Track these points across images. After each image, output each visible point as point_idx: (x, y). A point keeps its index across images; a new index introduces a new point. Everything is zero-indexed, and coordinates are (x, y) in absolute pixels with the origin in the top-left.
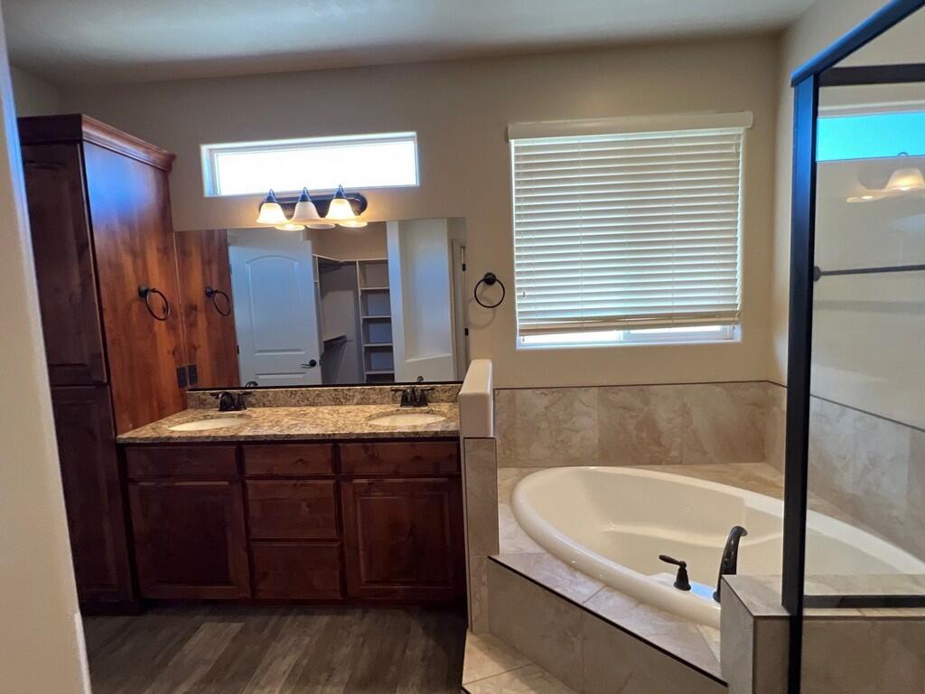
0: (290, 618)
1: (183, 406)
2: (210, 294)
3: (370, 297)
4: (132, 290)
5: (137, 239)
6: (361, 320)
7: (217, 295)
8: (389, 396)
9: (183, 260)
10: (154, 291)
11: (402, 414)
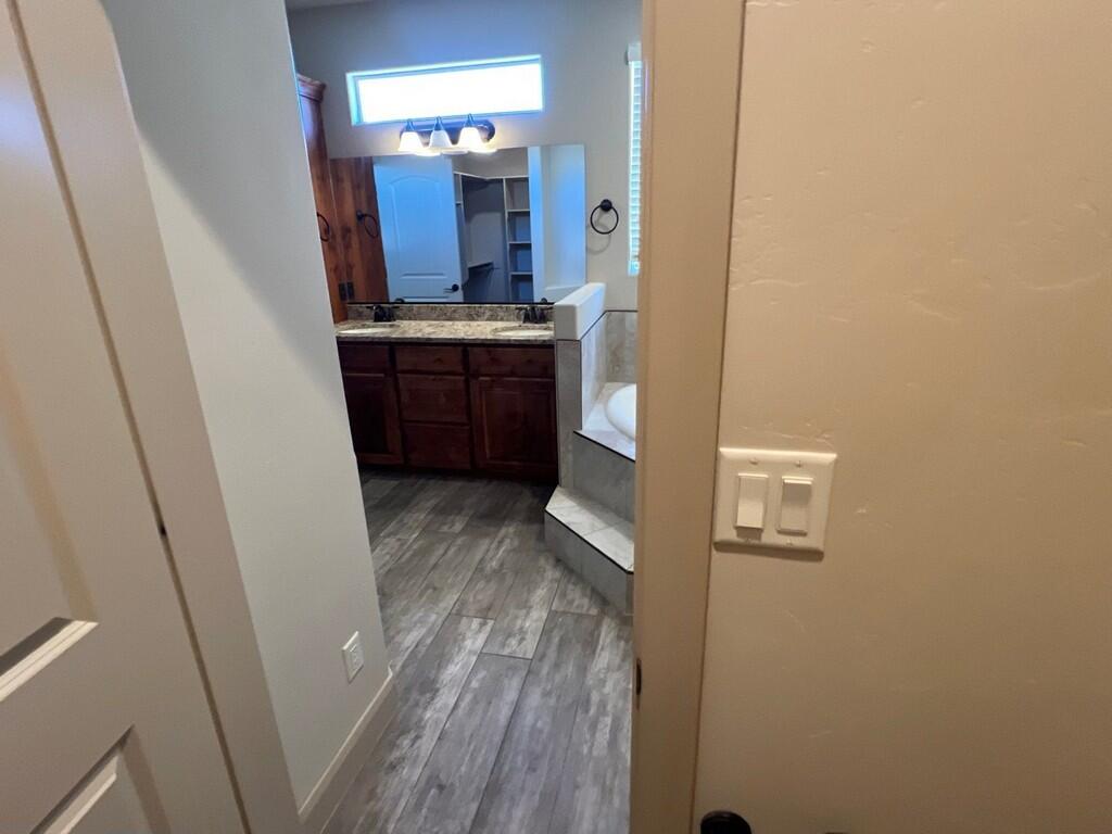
2: (360, 217)
3: (518, 219)
6: (508, 247)
8: (513, 313)
9: (338, 186)
11: (524, 329)
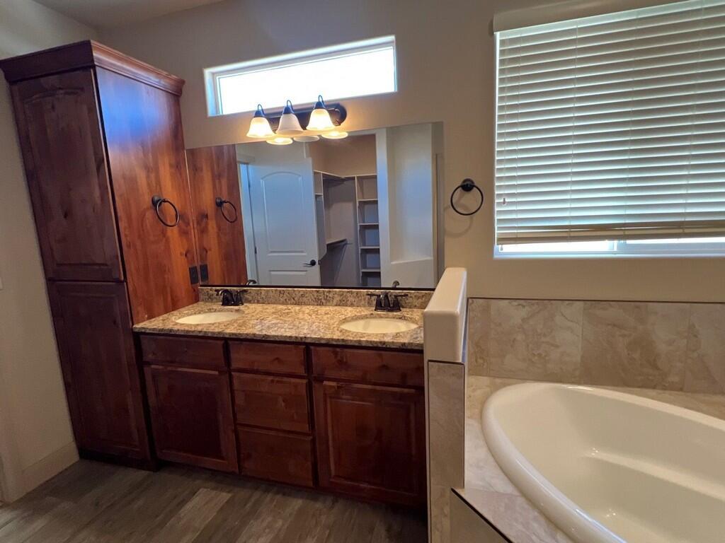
0: (269, 496)
1: (195, 299)
2: (219, 204)
3: (367, 207)
4: (146, 200)
5: (150, 156)
6: (359, 227)
7: (224, 204)
8: (365, 299)
9: (195, 174)
10: (165, 201)
11: (375, 318)
